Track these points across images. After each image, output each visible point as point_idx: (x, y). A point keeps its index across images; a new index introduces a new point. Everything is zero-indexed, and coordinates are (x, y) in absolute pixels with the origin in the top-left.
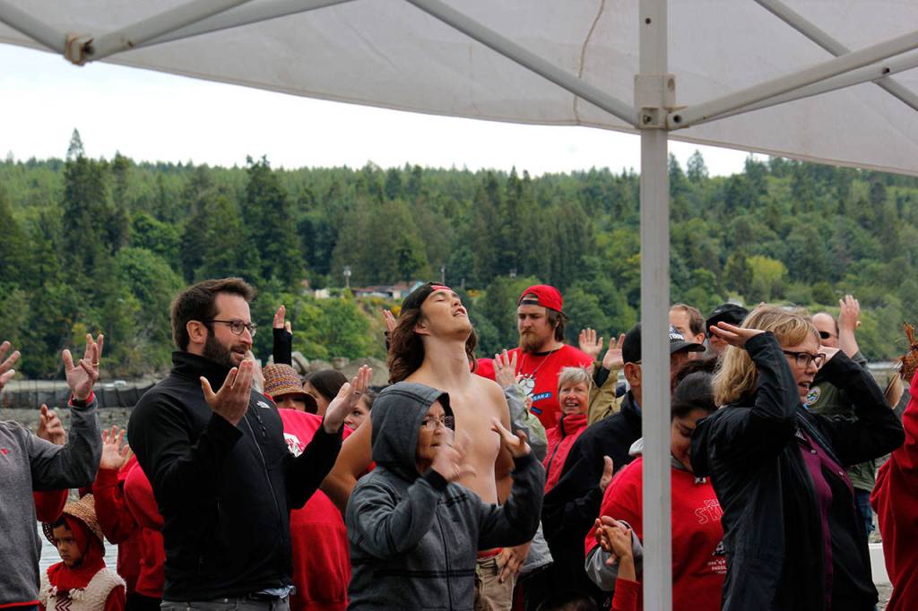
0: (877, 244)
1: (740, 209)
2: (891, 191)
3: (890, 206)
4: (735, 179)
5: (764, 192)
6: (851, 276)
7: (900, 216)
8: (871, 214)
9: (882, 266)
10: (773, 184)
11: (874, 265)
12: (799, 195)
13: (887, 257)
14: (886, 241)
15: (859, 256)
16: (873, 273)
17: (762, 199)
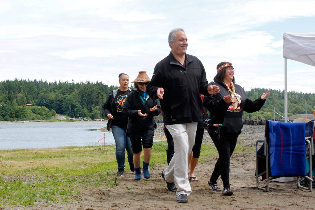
0: (271, 102)
1: (250, 96)
2: (274, 94)
3: (273, 96)
4: (249, 92)
5: (254, 94)
6: (267, 107)
7: (275, 98)
8: (271, 98)
9: (272, 105)
10: (255, 93)
11: (271, 105)
12: (259, 95)
13: (273, 104)
14: (273, 102)
15: (269, 104)
16: (271, 107)
17: (253, 95)
